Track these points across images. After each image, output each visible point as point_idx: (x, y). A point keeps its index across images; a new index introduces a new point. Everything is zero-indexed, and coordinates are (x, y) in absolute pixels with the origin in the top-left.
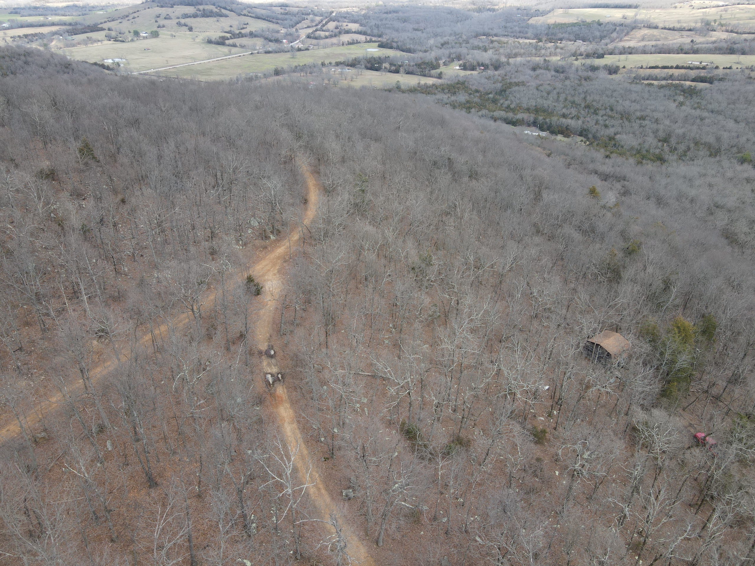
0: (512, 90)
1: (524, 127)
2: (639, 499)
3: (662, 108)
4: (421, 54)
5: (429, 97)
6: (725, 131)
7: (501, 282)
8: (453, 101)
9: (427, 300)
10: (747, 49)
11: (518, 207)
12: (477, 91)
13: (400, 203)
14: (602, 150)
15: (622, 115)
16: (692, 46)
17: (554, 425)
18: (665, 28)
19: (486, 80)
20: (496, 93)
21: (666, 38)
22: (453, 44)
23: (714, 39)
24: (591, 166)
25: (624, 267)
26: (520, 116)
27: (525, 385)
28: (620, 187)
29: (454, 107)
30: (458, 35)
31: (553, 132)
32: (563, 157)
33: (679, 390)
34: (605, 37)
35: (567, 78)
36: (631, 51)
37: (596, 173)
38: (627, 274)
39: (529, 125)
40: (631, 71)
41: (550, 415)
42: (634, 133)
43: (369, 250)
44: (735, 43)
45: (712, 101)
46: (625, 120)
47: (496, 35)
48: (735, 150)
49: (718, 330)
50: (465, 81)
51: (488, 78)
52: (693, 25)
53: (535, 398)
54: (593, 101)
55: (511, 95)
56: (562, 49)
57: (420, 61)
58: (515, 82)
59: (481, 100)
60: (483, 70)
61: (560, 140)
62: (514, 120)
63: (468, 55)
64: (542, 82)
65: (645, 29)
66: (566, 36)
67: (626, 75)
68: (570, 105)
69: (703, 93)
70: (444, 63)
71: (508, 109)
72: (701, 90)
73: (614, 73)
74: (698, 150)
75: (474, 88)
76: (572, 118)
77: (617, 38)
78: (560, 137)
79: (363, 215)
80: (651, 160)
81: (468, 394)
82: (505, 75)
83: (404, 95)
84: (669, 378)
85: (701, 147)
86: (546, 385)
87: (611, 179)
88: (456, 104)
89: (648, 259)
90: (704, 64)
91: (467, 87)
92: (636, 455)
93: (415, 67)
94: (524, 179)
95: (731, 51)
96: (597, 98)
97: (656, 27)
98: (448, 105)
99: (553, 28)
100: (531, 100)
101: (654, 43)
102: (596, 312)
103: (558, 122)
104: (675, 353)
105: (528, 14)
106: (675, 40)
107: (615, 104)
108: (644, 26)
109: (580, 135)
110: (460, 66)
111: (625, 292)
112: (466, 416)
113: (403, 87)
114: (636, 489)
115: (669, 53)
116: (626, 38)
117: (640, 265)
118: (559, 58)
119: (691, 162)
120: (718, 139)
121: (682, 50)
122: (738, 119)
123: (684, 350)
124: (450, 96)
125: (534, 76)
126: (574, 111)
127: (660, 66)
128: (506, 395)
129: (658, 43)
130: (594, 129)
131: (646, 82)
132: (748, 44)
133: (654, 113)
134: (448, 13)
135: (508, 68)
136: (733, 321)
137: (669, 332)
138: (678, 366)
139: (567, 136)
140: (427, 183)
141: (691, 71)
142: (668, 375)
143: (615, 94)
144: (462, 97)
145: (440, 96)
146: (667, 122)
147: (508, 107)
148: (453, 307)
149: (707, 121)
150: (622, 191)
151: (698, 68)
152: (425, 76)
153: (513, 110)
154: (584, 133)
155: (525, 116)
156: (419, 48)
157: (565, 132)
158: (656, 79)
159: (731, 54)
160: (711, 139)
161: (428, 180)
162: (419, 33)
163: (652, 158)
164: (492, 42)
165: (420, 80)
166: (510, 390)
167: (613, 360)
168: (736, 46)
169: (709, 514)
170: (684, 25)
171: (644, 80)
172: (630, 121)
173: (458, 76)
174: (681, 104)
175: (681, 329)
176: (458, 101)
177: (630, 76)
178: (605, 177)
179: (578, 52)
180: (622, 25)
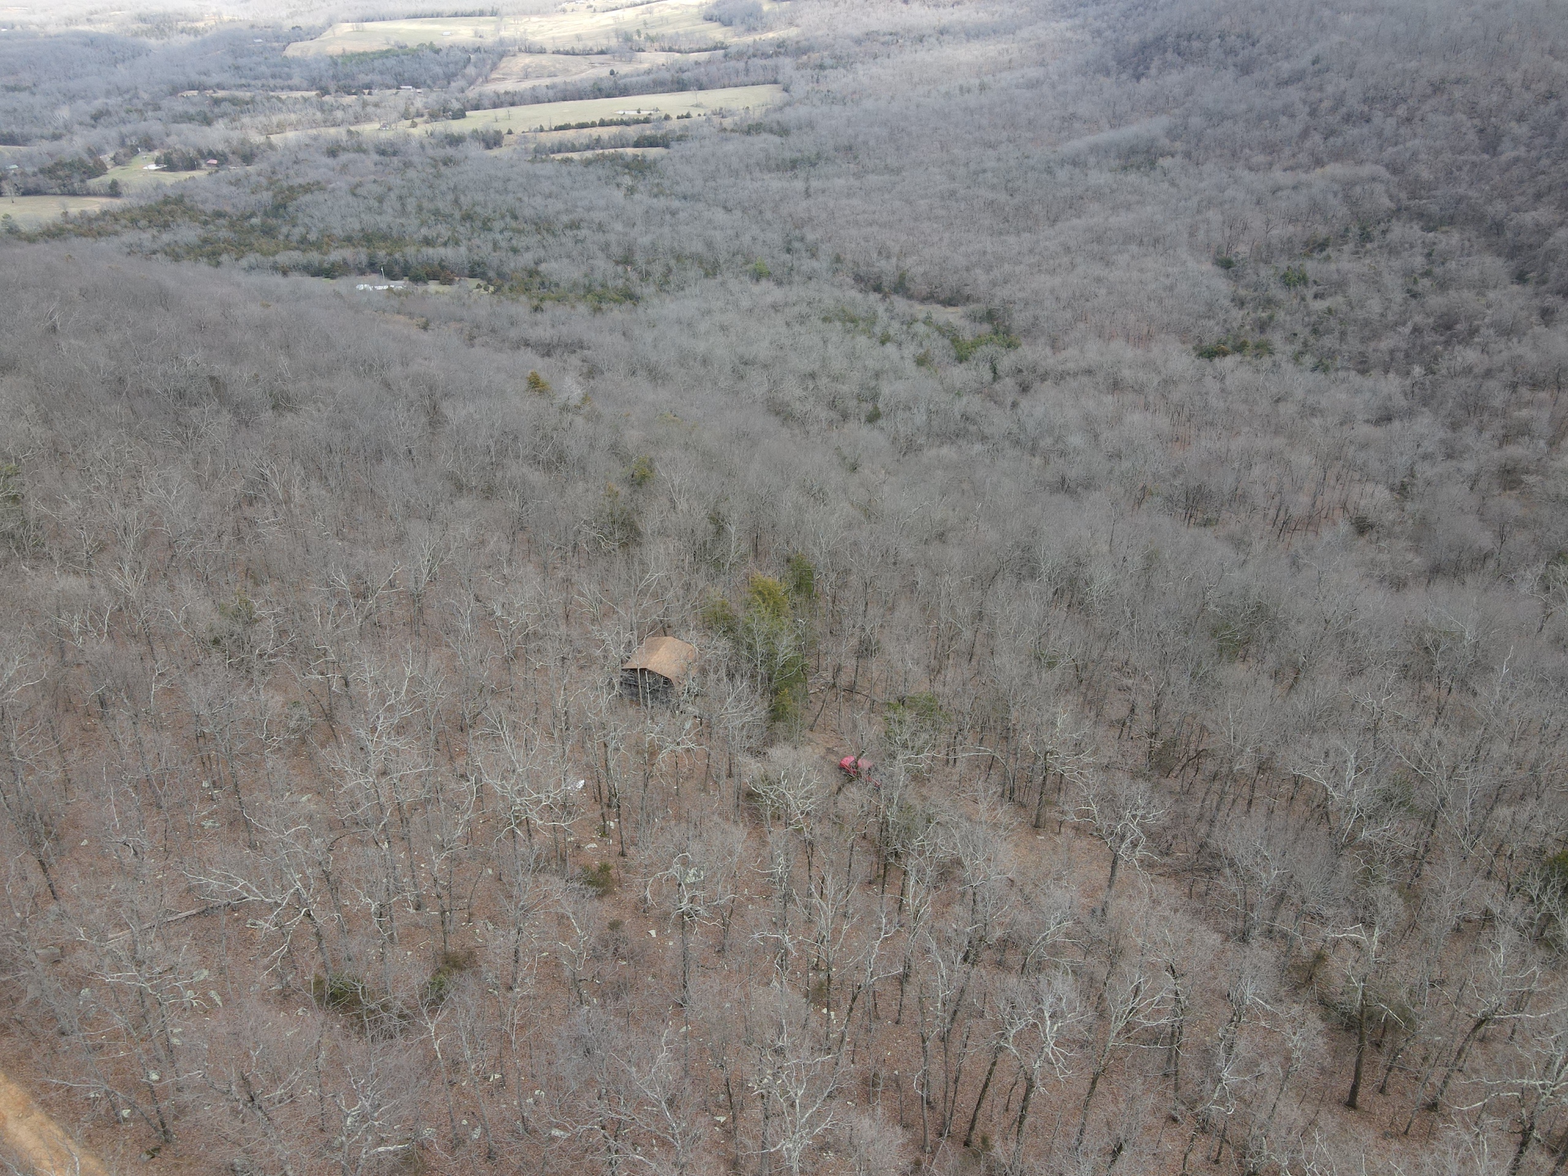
0: (298, 202)
1: (353, 278)
2: (797, 910)
3: (602, 203)
4: (46, 146)
5: (102, 243)
6: (715, 228)
7: (420, 609)
8: (169, 245)
9: (274, 701)
10: (705, 80)
11: (403, 448)
12: (219, 215)
13: (125, 506)
14: (523, 298)
15: (536, 224)
16: (615, 82)
17: (618, 849)
18: (558, 52)
19: (233, 188)
20: (266, 213)
21: (566, 71)
22: (123, 114)
23: (646, 66)
24: (513, 334)
25: (640, 513)
26: (336, 255)
27: (543, 796)
28: (580, 363)
29: (176, 258)
30: (127, 92)
31: (416, 279)
32: (453, 325)
33: (795, 699)
34: (454, 75)
35: (408, 165)
36: (512, 100)
37: (527, 345)
38: (648, 525)
39: (362, 272)
40: (524, 139)
41: (604, 832)
42: (569, 257)
43: (84, 632)
44: (681, 70)
45: (678, 178)
46: (545, 233)
47: (220, 86)
48: (739, 259)
49: (816, 577)
50: (182, 196)
51: (237, 183)
52: (603, 43)
53: (569, 813)
54: (474, 205)
55: (300, 215)
56: (376, 105)
57: (50, 163)
58: (300, 186)
59: (235, 232)
60: (217, 165)
61: (437, 292)
62: (326, 265)
63: (168, 135)
64: (358, 179)
65: (523, 55)
66: (376, 78)
67: (518, 148)
68: (433, 218)
69: (659, 165)
70: (114, 159)
71: (304, 243)
72: (655, 162)
73: (495, 144)
74: (685, 269)
75: (209, 208)
76: (445, 244)
77: (479, 75)
78: (433, 286)
79: (39, 557)
80: (615, 301)
81: (438, 862)
82: (273, 173)
83: (37, 247)
84: (773, 685)
85: (688, 262)
86: (578, 780)
87: (559, 351)
88: (177, 249)
89: (673, 486)
90: (644, 113)
91: (192, 209)
92: (770, 839)
93: (41, 176)
94: (394, 388)
95: (681, 86)
96: (480, 197)
97: (542, 51)
98: (158, 255)
99: (344, 63)
100: (349, 219)
101: (547, 81)
102: (622, 612)
103: (420, 256)
104: (770, 638)
105: (278, 37)
106: (582, 72)
107: (517, 204)
108: (520, 50)
109: (473, 276)
110: (157, 163)
111: (657, 559)
112: (446, 907)
113: (24, 228)
114: (787, 898)
115: (581, 99)
116: (494, 76)
117: (664, 500)
118: (377, 126)
119: (681, 293)
120: (709, 245)
121: (600, 90)
122: (729, 205)
123: (781, 630)
124: (156, 233)
125: (338, 168)
126: (443, 230)
127: (573, 124)
128: (513, 831)
129: (556, 80)
130: (494, 258)
131: (559, 156)
132: (702, 69)
133: (591, 213)
134: (86, 45)
135: (274, 158)
136: (833, 554)
137: (748, 606)
138: (780, 659)
139: (448, 282)
140: (178, 443)
141: (628, 128)
142: (770, 680)
143: (511, 186)
144: (188, 233)
145: (130, 236)
146: (619, 227)
147: (303, 240)
148: (339, 696)
149: (682, 215)
150: (585, 370)
151: (637, 122)
152: (74, 194)
153: (317, 245)
154: (479, 270)
155: (344, 254)
156: (36, 130)
157: (441, 273)
158: (574, 149)
159: (682, 90)
160: (698, 247)
161: (176, 436)
162: (24, 96)
163: (616, 297)
164: (217, 102)
165: (64, 206)
166: (517, 817)
167: (678, 689)
168: (685, 76)
169: (901, 884)
170: (590, 44)
171: (553, 153)
172: (554, 235)
173: (159, 186)
174: (631, 190)
175: (765, 594)
176: (181, 243)
177: (526, 149)
178: (547, 350)
179: (412, 110)
180: (478, 50)
